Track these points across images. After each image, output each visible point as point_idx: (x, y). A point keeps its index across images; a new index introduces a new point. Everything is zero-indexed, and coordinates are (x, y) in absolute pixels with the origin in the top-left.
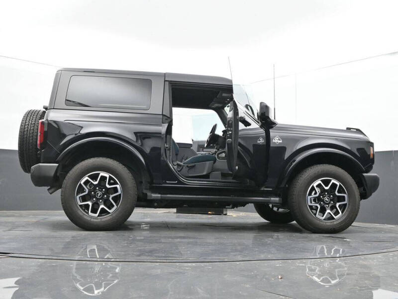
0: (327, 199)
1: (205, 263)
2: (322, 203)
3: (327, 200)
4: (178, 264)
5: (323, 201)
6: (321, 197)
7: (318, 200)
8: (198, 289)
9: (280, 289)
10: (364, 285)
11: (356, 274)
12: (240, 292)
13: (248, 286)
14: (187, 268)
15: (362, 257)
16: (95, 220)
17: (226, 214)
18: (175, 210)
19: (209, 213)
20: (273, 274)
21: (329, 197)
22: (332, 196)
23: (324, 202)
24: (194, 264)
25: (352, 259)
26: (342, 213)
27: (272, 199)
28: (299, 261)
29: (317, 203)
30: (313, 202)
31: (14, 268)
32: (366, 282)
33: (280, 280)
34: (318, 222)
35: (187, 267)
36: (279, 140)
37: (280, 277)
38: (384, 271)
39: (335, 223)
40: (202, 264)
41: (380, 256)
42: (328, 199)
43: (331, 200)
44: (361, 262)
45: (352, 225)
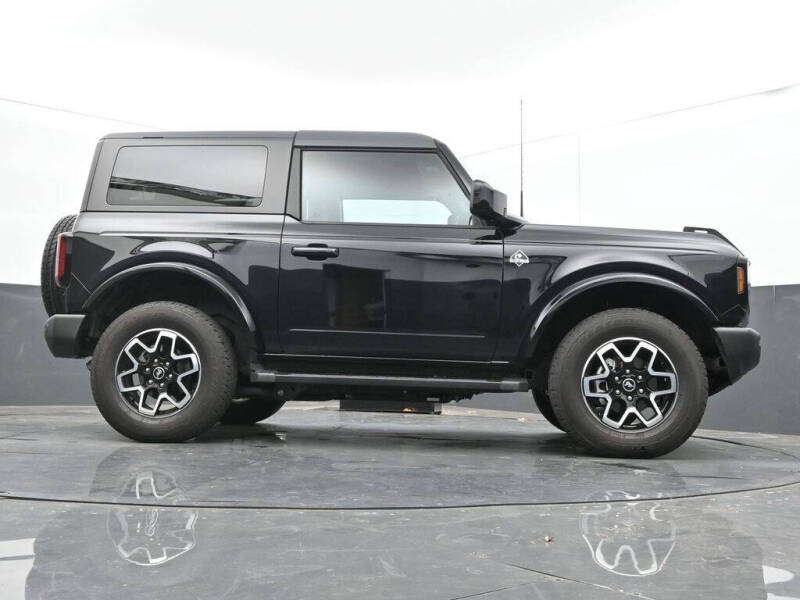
0: (628, 384)
1: (397, 511)
2: (618, 392)
3: (630, 385)
4: (342, 512)
5: (620, 387)
6: (617, 378)
7: (609, 384)
8: (384, 563)
9: (548, 562)
10: (716, 555)
11: (699, 532)
12: (468, 570)
13: (482, 556)
14: (362, 521)
15: (713, 499)
16: (150, 422)
17: (439, 413)
18: (336, 404)
19: (406, 410)
20: (534, 532)
21: (636, 379)
22: (640, 377)
23: (621, 390)
24: (375, 513)
25: (691, 502)
26: (664, 414)
27: (504, 382)
28: (585, 506)
29: (607, 392)
30: (599, 390)
31: (15, 521)
32: (720, 547)
33: (547, 544)
34: (607, 432)
35: (361, 518)
36: (523, 258)
37: (547, 538)
38: (756, 526)
39: (647, 436)
40: (392, 513)
41: (747, 496)
42: (632, 384)
43: (639, 386)
44: (709, 509)
45: (694, 434)
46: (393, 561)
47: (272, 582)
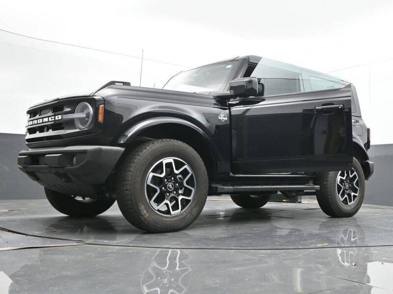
46: (277, 275)
47: (218, 285)
